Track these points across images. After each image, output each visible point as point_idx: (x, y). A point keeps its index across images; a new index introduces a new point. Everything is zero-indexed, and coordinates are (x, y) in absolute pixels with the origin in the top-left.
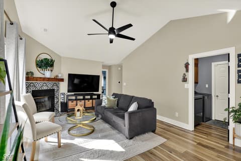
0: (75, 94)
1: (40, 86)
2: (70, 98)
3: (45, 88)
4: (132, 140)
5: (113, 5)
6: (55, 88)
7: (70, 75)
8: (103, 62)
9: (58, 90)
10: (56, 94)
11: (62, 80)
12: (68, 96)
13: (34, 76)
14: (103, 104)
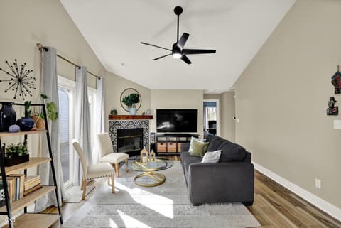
0: (165, 135)
1: (126, 125)
2: (160, 139)
3: (131, 127)
4: (196, 207)
5: (178, 11)
6: (144, 127)
7: (158, 111)
8: (204, 91)
9: (148, 129)
10: (145, 134)
11: (151, 117)
12: (157, 137)
13: (118, 114)
14: (191, 150)
